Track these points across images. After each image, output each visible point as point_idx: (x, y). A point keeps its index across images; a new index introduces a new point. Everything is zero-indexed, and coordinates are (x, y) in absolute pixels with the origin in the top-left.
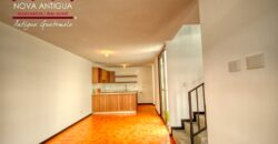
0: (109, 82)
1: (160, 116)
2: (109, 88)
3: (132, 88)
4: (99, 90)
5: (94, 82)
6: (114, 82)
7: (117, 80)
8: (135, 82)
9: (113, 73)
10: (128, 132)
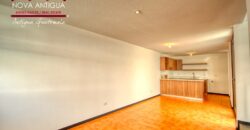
0: (176, 69)
1: (233, 108)
2: (177, 75)
3: (201, 76)
4: (166, 76)
5: (161, 69)
6: (181, 69)
7: (184, 67)
8: (206, 70)
9: (180, 61)
10: (188, 114)
